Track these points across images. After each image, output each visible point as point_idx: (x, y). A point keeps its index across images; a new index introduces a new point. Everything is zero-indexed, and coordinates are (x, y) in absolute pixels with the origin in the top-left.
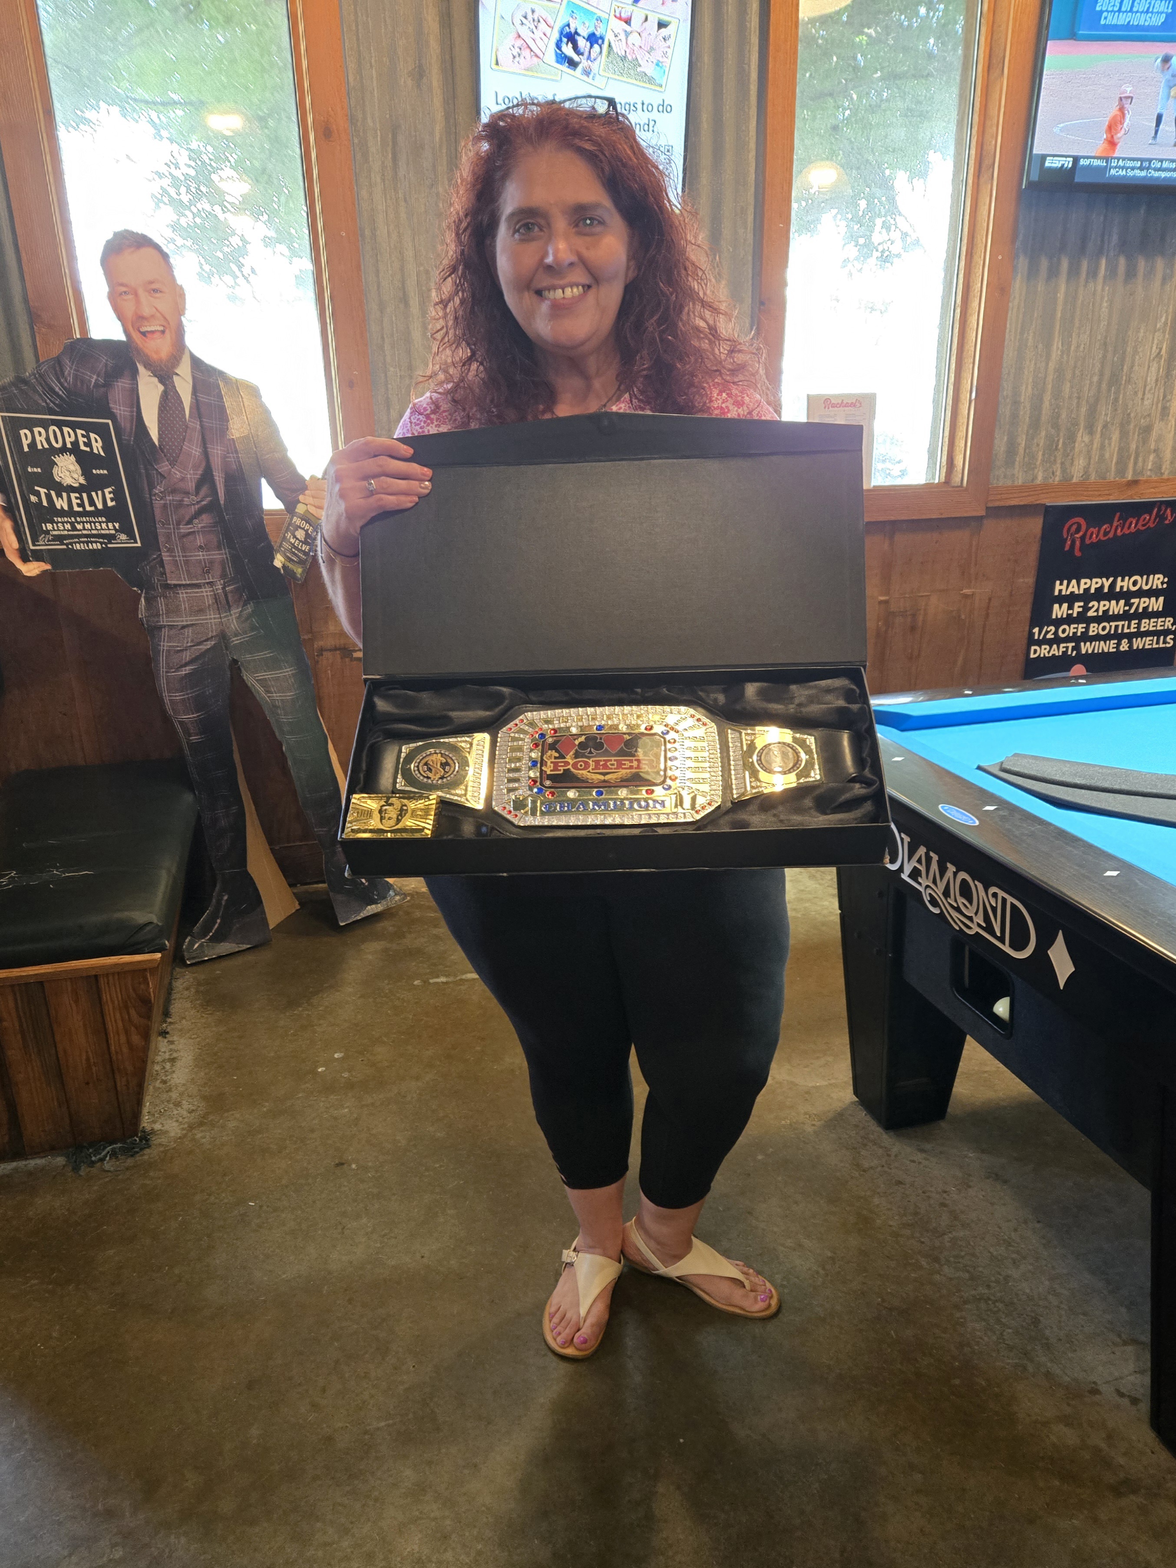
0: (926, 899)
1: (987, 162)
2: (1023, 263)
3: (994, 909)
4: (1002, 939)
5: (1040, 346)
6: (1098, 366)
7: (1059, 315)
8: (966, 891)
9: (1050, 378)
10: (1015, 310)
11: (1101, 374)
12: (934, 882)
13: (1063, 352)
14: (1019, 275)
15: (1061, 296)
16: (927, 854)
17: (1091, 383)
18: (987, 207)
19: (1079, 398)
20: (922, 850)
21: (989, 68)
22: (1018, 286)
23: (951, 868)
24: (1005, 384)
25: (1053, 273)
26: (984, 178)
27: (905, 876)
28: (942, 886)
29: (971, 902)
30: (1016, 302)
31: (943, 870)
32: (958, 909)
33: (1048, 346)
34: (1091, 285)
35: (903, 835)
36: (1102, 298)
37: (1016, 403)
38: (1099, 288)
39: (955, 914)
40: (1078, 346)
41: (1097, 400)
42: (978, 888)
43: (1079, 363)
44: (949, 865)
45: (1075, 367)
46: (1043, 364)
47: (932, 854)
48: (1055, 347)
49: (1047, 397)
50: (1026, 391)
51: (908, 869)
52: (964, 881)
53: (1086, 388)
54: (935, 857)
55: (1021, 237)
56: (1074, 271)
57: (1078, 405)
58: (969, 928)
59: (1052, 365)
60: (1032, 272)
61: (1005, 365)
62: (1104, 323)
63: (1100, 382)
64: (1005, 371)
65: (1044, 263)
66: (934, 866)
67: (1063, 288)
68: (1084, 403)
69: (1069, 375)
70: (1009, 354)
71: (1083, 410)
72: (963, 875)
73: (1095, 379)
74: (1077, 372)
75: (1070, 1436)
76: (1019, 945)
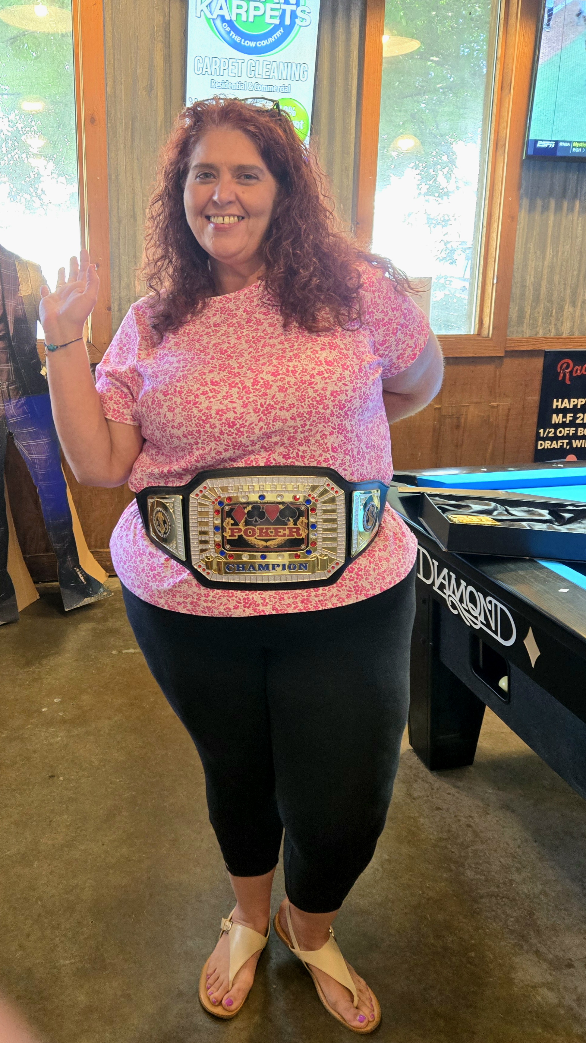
0: (449, 604)
1: (501, 143)
2: (525, 202)
3: (490, 612)
4: (496, 632)
5: (538, 252)
6: (577, 265)
7: (550, 233)
8: (473, 599)
9: (545, 272)
10: (521, 230)
11: (579, 271)
12: (454, 593)
13: (553, 256)
14: (523, 210)
15: (551, 222)
16: (448, 574)
17: (573, 276)
18: (501, 169)
19: (565, 284)
20: (445, 571)
21: (502, 88)
22: (523, 216)
23: (463, 583)
24: (516, 275)
25: (545, 208)
26: (500, 151)
27: (435, 588)
28: (458, 595)
29: (476, 606)
30: (522, 225)
31: (458, 585)
32: (468, 611)
33: (544, 252)
34: (570, 217)
35: (434, 561)
36: (578, 224)
37: (524, 286)
38: (576, 218)
39: (467, 614)
40: (563, 253)
41: (577, 286)
42: (479, 596)
43: (564, 263)
44: (462, 581)
45: (562, 265)
46: (541, 263)
47: (451, 574)
48: (548, 253)
49: (544, 284)
50: (530, 280)
51: (437, 584)
52: (471, 593)
53: (570, 278)
54: (453, 576)
55: (523, 187)
56: (559, 208)
57: (565, 289)
58: (476, 624)
59: (546, 263)
60: (532, 208)
61: (515, 263)
62: (579, 240)
63: (578, 275)
64: (515, 267)
65: (539, 203)
66: (453, 582)
67: (552, 217)
68: (568, 288)
69: (558, 270)
70: (518, 256)
71: (568, 292)
72: (470, 588)
73: (575, 273)
74: (563, 268)
75: (551, 997)
76: (507, 636)
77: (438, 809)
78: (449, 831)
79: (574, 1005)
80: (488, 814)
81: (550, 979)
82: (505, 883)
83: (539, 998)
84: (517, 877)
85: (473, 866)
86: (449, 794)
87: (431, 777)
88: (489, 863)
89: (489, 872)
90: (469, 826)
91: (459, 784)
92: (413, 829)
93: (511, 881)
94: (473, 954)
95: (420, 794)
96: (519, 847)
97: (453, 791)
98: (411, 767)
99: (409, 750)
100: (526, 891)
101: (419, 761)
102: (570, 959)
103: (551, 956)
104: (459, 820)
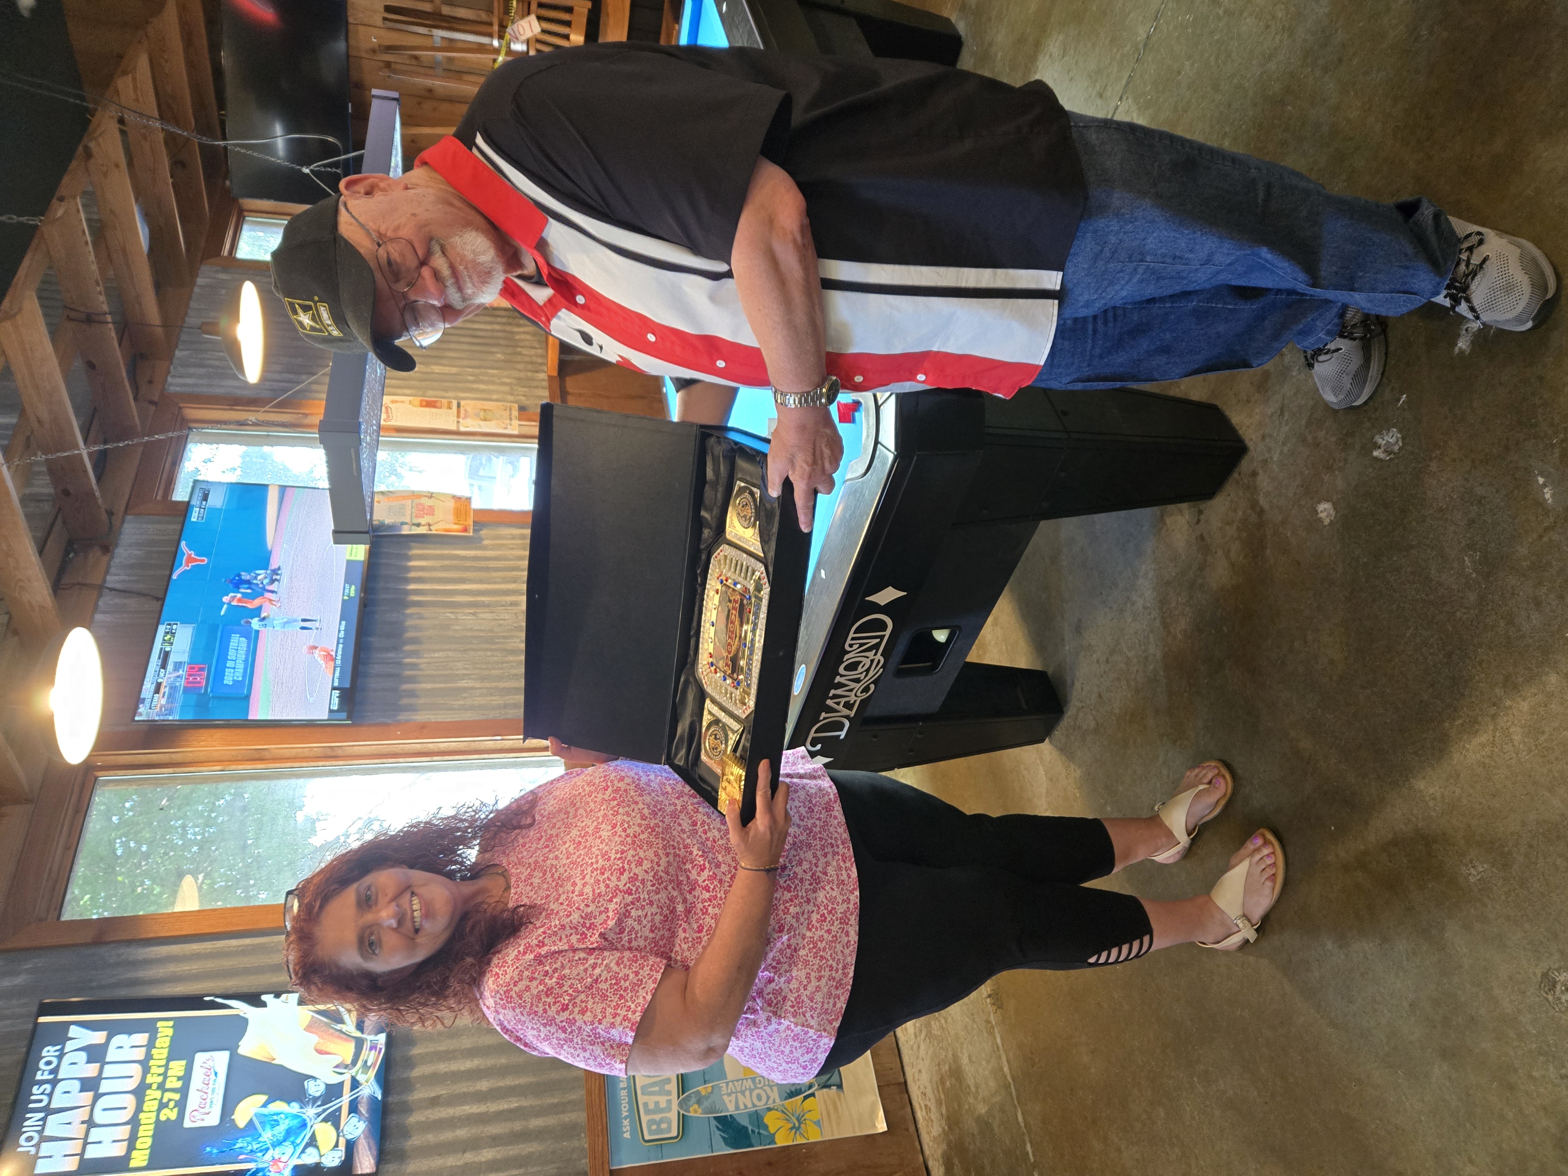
0: (865, 695)
1: (329, 752)
2: (403, 717)
3: (861, 645)
4: (882, 637)
5: (464, 695)
6: (480, 653)
7: (443, 685)
8: (853, 667)
9: (488, 685)
10: (438, 716)
11: (487, 650)
12: (851, 690)
13: (469, 679)
14: (413, 717)
15: (429, 686)
16: (831, 698)
17: (492, 656)
18: (361, 748)
19: (502, 663)
20: (829, 702)
21: (261, 760)
22: (421, 717)
23: (838, 679)
24: (491, 716)
25: (413, 694)
26: (340, 752)
27: (852, 714)
28: (853, 685)
29: (860, 662)
30: (431, 717)
31: (841, 685)
32: (868, 671)
33: (464, 689)
34: (423, 666)
35: (821, 718)
36: (432, 658)
37: (505, 706)
38: (424, 660)
39: (871, 673)
40: (466, 669)
41: (504, 650)
42: (849, 659)
43: (478, 666)
44: (836, 681)
45: (480, 669)
46: (477, 691)
47: (831, 695)
48: (466, 685)
49: (502, 685)
50: (497, 700)
51: (846, 712)
52: (846, 669)
53: (496, 659)
54: (832, 692)
55: (385, 720)
56: (412, 680)
57: (507, 662)
58: (879, 662)
59: (478, 685)
60: (412, 708)
61: (477, 718)
62: (450, 654)
63: (491, 650)
64: (482, 718)
65: (404, 701)
66: (839, 692)
67: (423, 686)
68: (506, 659)
69: (486, 672)
70: (468, 716)
71: (511, 658)
72: (841, 670)
73: (489, 653)
74: (484, 667)
75: (1235, 547)
76: (883, 626)
77: (1100, 696)
78: (1118, 679)
79: (1235, 526)
80: (1090, 645)
81: (1220, 553)
82: (1150, 614)
83: (1241, 558)
84: (1140, 603)
85: (1143, 648)
86: (1082, 688)
87: (1070, 712)
88: (1136, 633)
89: (1144, 630)
90: (1107, 661)
91: (1069, 680)
92: (1128, 718)
93: (1145, 608)
94: (1225, 629)
95: (1092, 718)
96: (1111, 608)
97: (1078, 685)
98: (1067, 737)
99: (1050, 742)
100: (1150, 592)
101: (1059, 728)
102: (1196, 538)
103: (1200, 555)
104: (1105, 672)
